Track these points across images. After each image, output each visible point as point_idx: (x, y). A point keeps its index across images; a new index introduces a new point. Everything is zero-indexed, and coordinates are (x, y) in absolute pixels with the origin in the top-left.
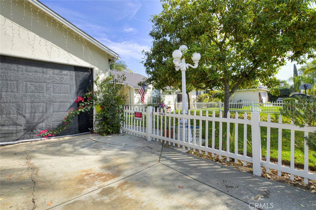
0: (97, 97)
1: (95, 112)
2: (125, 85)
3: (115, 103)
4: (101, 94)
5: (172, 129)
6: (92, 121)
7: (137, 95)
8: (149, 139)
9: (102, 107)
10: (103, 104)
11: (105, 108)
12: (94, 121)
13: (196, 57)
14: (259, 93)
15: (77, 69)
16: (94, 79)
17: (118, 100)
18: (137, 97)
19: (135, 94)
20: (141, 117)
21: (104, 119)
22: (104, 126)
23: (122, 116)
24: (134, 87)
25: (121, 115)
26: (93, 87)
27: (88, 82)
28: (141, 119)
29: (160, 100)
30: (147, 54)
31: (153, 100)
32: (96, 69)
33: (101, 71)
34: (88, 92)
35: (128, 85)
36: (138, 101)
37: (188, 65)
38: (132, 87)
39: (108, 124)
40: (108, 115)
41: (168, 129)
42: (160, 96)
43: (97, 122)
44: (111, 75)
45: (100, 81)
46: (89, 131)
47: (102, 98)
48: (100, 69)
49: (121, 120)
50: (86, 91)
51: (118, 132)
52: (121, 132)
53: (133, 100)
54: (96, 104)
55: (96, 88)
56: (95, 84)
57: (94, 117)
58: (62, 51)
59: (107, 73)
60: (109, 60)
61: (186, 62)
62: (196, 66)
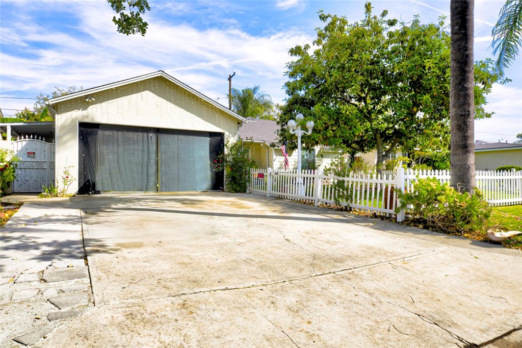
0: (227, 159)
1: (225, 173)
2: (261, 143)
3: (243, 165)
4: (231, 157)
5: (292, 189)
6: (223, 180)
7: (277, 157)
8: (268, 196)
9: (231, 168)
10: (233, 165)
11: (234, 169)
12: (225, 181)
13: (311, 124)
15: (211, 134)
16: (225, 143)
18: (277, 160)
19: (274, 157)
20: (263, 177)
21: (234, 179)
22: (233, 185)
23: (249, 177)
25: (247, 176)
26: (224, 150)
27: (220, 146)
28: (263, 179)
29: (314, 166)
32: (227, 134)
33: (231, 135)
34: (220, 155)
35: (266, 143)
36: (279, 166)
37: (303, 131)
39: (236, 183)
40: (236, 175)
41: (285, 187)
42: (314, 160)
43: (227, 183)
44: (239, 138)
45: (230, 145)
46: (220, 189)
47: (232, 161)
48: (230, 133)
49: (248, 181)
50: (218, 154)
51: (245, 192)
52: (248, 192)
53: (272, 165)
54: (226, 166)
55: (226, 151)
56: (225, 148)
57: (225, 177)
58: (201, 121)
59: (236, 136)
60: (239, 123)
61: (302, 129)
62: (310, 133)
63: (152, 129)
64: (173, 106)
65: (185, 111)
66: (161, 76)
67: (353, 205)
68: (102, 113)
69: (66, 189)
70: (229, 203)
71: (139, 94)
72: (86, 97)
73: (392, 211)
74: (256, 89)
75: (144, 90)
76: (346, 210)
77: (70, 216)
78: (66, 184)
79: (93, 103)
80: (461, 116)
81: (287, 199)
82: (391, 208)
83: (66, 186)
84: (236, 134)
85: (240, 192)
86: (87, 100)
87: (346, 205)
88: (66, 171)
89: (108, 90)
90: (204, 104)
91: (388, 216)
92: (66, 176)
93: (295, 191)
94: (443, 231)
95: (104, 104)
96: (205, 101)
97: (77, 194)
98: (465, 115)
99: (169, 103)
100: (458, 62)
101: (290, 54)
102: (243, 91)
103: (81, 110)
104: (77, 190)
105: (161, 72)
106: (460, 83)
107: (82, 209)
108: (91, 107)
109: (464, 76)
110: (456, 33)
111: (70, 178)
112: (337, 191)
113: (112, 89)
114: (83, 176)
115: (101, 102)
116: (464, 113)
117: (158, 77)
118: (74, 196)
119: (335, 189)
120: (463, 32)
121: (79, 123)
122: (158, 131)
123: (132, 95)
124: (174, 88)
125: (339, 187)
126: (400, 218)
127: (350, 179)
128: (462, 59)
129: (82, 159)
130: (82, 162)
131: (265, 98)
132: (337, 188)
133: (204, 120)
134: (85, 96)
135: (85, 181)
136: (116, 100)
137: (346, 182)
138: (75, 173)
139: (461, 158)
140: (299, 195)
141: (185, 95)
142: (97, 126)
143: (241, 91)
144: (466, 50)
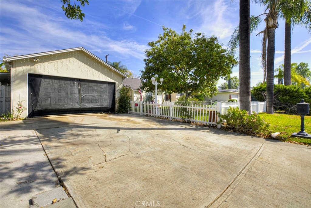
3: (126, 99)
13: (162, 80)
14: (230, 95)
15: (109, 83)
17: (127, 98)
18: (136, 96)
19: (135, 95)
20: (138, 105)
21: (121, 106)
23: (129, 105)
24: (134, 90)
29: (152, 99)
30: (142, 72)
31: (147, 99)
32: (117, 83)
36: (136, 99)
37: (158, 83)
38: (133, 90)
42: (152, 96)
44: (123, 86)
48: (119, 83)
49: (129, 107)
51: (127, 113)
52: (129, 113)
53: (133, 98)
58: (104, 76)
59: (122, 84)
60: (123, 78)
61: (158, 82)
62: (161, 84)
63: (76, 79)
64: (88, 67)
65: (95, 70)
66: (82, 50)
67: (192, 120)
68: (44, 68)
69: (19, 115)
70: (125, 120)
71: (68, 59)
72: (34, 58)
73: (215, 123)
74: (119, 63)
75: (71, 57)
76: (188, 122)
77: (29, 136)
78: (20, 112)
79: (38, 62)
80: (246, 78)
81: (152, 116)
82: (214, 121)
83: (20, 113)
84: (122, 83)
85: (125, 113)
86: (34, 60)
87: (188, 120)
88: (19, 104)
89: (49, 55)
90: (106, 67)
91: (212, 125)
92: (20, 107)
93: (156, 112)
94: (245, 133)
95: (46, 63)
96: (106, 66)
97: (28, 118)
98: (247, 78)
99: (86, 65)
100: (244, 53)
101: (148, 45)
102: (114, 63)
103: (30, 66)
104: (27, 115)
105: (81, 48)
106: (245, 63)
107: (36, 130)
108: (37, 64)
109: (247, 59)
110: (243, 40)
111: (22, 108)
112: (182, 113)
113: (51, 54)
114: (31, 107)
115: (44, 62)
116: (247, 77)
117: (80, 50)
118: (25, 119)
119: (181, 112)
120: (247, 39)
121: (28, 74)
122: (79, 80)
123: (64, 59)
124: (89, 57)
125: (184, 111)
126: (219, 126)
127: (190, 107)
128: (246, 52)
129: (31, 96)
130: (31, 98)
131: (124, 67)
132: (182, 111)
133: (105, 75)
134: (32, 57)
135: (33, 109)
136: (54, 61)
137: (187, 109)
138: (26, 105)
139: (246, 98)
140: (156, 114)
141: (95, 62)
142: (41, 76)
143: (112, 63)
144: (248, 48)
